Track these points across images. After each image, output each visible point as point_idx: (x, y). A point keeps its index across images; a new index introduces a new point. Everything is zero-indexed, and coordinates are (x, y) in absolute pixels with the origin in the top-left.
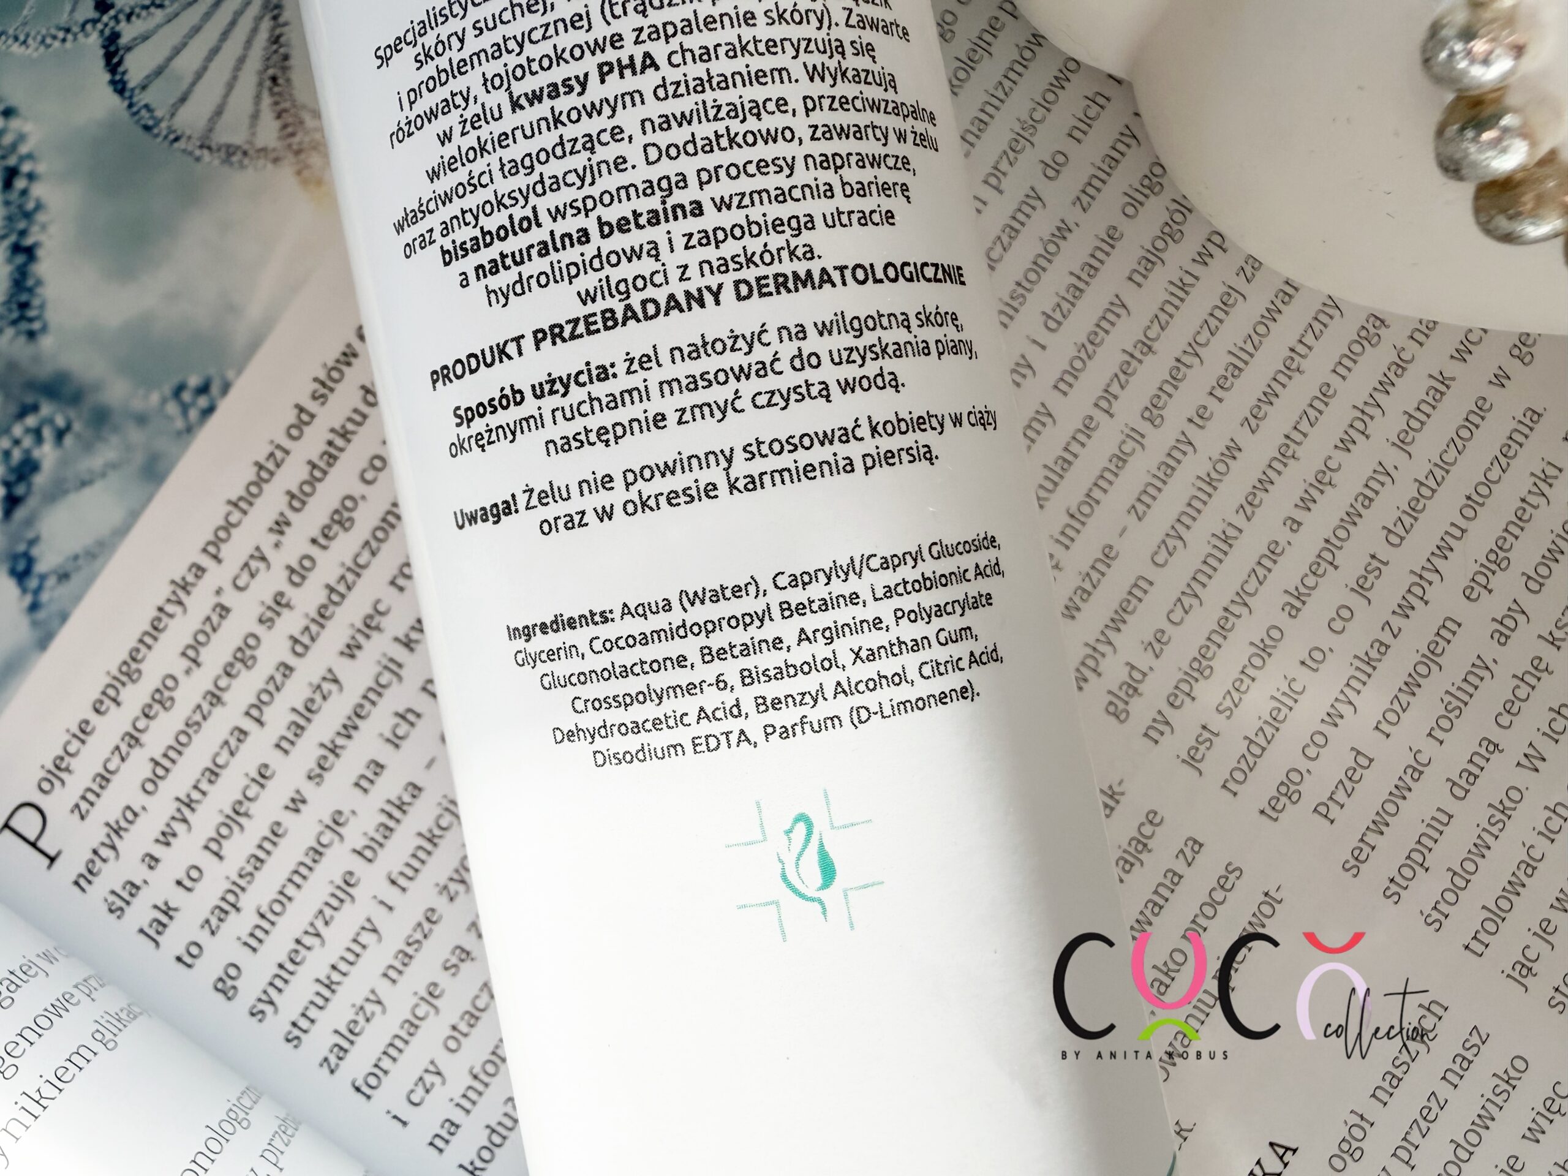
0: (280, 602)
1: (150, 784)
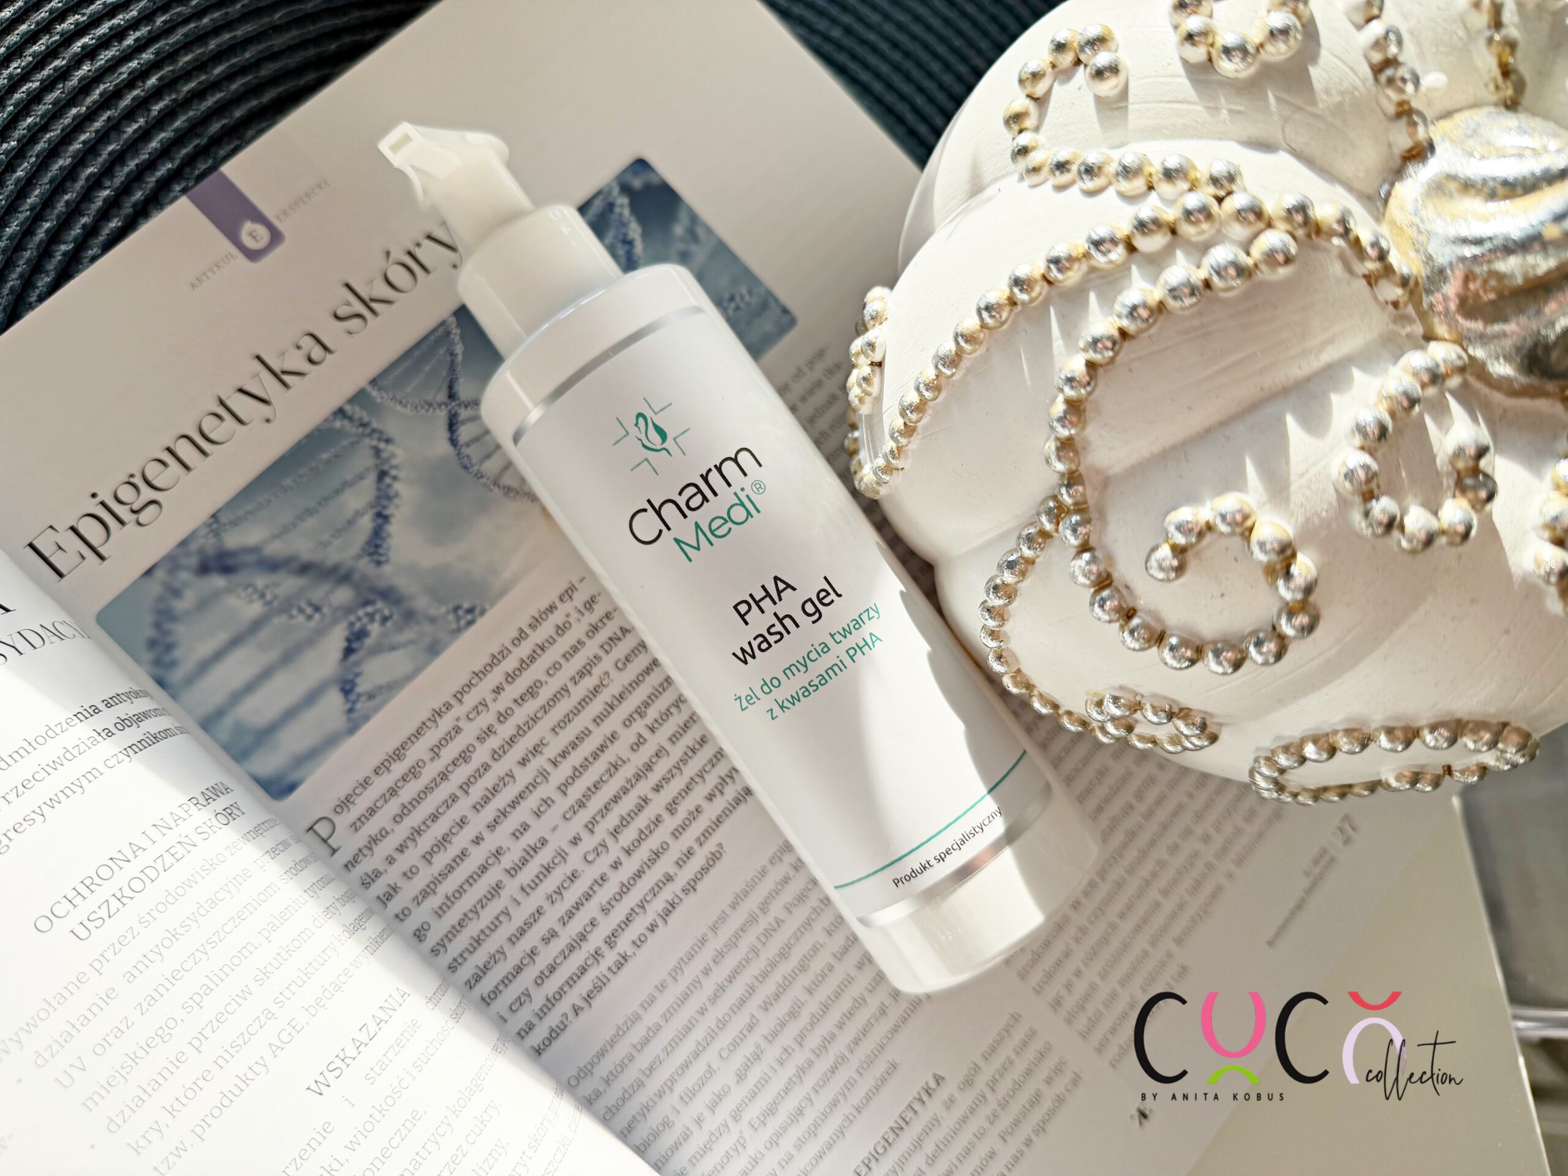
0: (490, 731)
1: (398, 818)
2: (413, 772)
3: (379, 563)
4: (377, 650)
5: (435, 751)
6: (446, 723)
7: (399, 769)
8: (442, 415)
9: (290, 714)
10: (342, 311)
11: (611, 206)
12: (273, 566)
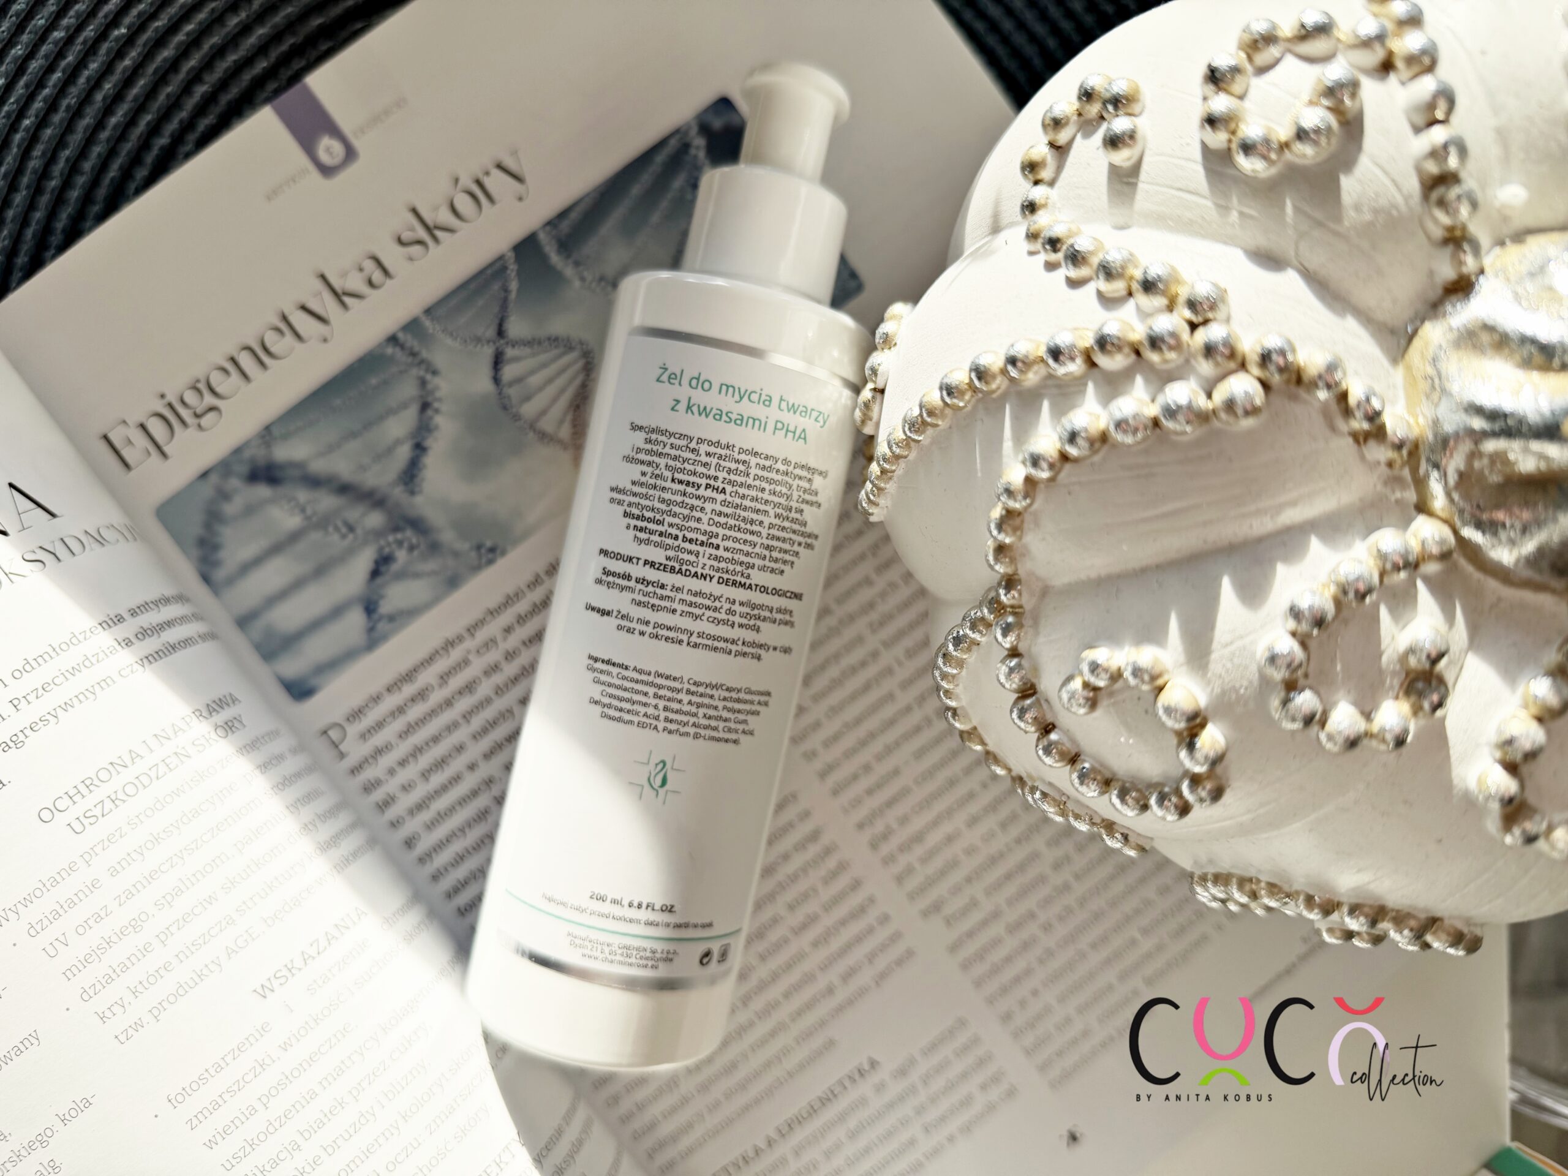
1: (404, 734)
2: (421, 695)
3: (412, 493)
4: (402, 575)
5: (444, 678)
6: (456, 654)
7: (409, 690)
8: (488, 351)
9: (316, 625)
10: (407, 236)
11: (685, 147)
12: (314, 482)
